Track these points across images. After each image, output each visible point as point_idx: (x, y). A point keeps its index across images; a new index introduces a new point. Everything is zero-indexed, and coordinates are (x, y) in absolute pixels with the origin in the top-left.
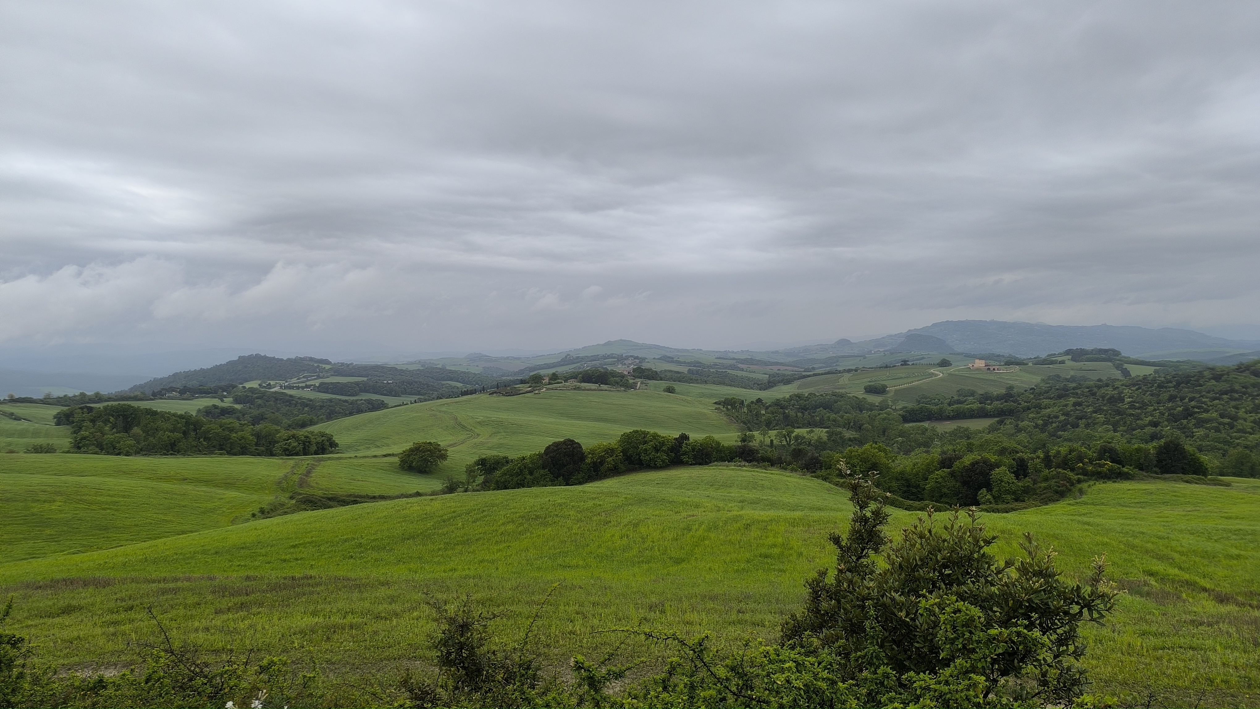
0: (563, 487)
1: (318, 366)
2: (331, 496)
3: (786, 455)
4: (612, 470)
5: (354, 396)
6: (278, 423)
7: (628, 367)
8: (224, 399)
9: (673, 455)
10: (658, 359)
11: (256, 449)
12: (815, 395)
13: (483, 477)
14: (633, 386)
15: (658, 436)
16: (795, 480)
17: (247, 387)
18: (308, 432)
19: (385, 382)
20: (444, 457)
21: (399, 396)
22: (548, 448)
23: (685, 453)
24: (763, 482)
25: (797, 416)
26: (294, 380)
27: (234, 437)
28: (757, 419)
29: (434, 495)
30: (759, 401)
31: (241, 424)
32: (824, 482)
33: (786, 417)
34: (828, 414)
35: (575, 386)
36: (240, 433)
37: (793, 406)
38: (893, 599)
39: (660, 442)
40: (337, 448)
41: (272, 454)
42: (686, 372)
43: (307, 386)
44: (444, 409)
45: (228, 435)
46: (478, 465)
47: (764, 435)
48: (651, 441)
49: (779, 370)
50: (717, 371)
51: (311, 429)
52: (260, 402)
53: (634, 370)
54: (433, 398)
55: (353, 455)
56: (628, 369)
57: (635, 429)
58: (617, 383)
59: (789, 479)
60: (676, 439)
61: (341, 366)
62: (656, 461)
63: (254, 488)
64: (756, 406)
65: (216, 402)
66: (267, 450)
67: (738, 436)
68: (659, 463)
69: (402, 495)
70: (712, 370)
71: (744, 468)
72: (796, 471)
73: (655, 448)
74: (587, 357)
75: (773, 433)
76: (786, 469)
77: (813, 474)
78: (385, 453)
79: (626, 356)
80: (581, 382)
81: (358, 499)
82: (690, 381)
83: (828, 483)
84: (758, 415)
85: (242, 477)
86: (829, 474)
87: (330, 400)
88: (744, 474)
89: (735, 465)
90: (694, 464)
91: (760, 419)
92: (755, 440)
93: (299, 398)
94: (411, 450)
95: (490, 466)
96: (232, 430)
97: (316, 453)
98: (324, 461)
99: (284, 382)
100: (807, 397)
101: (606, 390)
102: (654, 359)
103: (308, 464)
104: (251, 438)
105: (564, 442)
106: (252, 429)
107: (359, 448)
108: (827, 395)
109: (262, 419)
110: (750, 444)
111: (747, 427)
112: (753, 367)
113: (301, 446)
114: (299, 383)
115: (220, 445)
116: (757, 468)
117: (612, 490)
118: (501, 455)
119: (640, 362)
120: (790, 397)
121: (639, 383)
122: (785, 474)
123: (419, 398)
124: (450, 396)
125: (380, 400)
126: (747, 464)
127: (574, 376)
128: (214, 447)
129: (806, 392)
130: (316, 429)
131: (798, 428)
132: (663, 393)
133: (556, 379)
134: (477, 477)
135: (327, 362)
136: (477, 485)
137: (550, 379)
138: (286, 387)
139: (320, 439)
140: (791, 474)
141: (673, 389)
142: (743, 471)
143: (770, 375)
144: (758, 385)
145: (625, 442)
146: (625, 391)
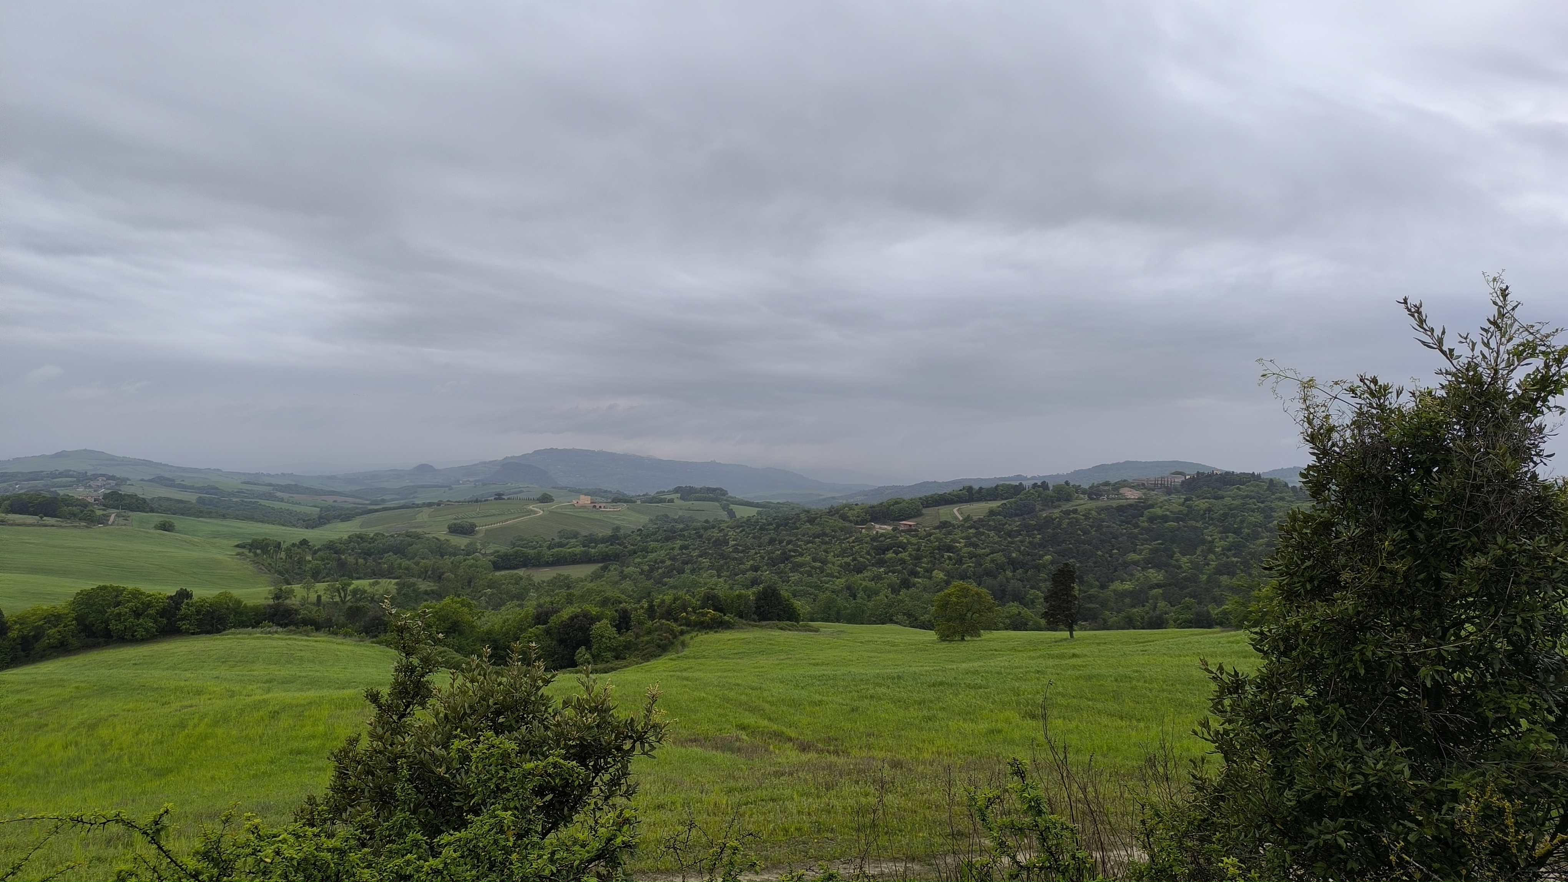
3: (339, 616)
4: (56, 647)
7: (95, 491)
9: (165, 621)
10: (149, 481)
12: (384, 535)
14: (103, 520)
15: (142, 594)
16: (349, 648)
23: (185, 618)
24: (303, 654)
25: (357, 563)
28: (300, 568)
30: (304, 542)
33: (342, 564)
34: (399, 561)
37: (353, 551)
38: (432, 755)
39: (143, 603)
42: (194, 502)
47: (308, 589)
48: (128, 601)
49: (335, 501)
50: (243, 501)
53: (106, 496)
56: (95, 494)
57: (102, 584)
58: (74, 515)
59: (340, 647)
60: (171, 598)
62: (136, 631)
64: (299, 550)
67: (270, 592)
68: (140, 633)
70: (234, 500)
71: (276, 636)
72: (351, 636)
73: (134, 612)
74: (21, 473)
75: (321, 587)
76: (336, 634)
77: (375, 639)
79: (92, 475)
82: (199, 514)
84: (301, 562)
88: (275, 643)
89: (262, 633)
90: (198, 633)
91: (304, 568)
92: (295, 596)
100: (372, 539)
101: (53, 526)
102: (142, 480)
108: (399, 535)
110: (288, 602)
111: (284, 579)
112: (297, 497)
116: (296, 633)
117: (53, 677)
119: (116, 484)
120: (349, 537)
121: (113, 516)
122: (335, 640)
126: (280, 629)
129: (371, 532)
131: (358, 578)
132: (153, 531)
140: (344, 641)
141: (170, 526)
142: (273, 639)
143: (322, 508)
144: (304, 521)
145: (82, 604)
146: (87, 527)
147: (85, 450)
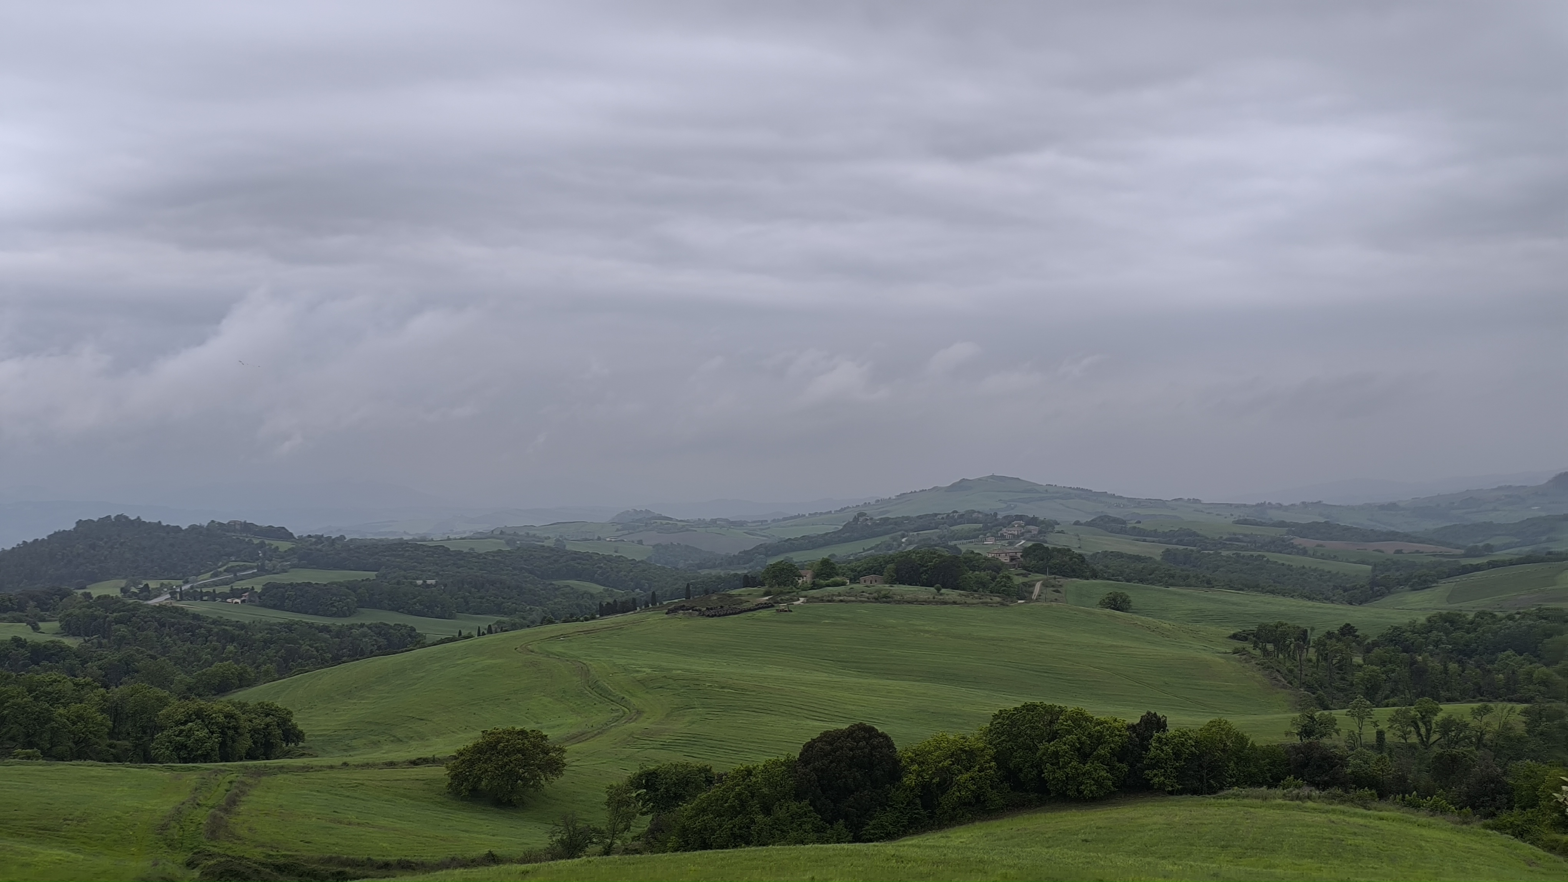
0: (845, 846)
1: (262, 545)
2: (282, 861)
3: (1419, 771)
4: (970, 804)
5: (345, 616)
6: (164, 682)
7: (1010, 544)
8: (41, 624)
9: (1125, 767)
10: (1089, 524)
11: (110, 746)
12: (1494, 616)
13: (650, 817)
14: (1024, 593)
15: (1088, 719)
16: (1442, 835)
17: (95, 596)
18: (234, 705)
19: (420, 582)
20: (555, 767)
21: (451, 617)
22: (809, 747)
23: (1156, 764)
24: (1358, 840)
25: (1446, 670)
26: (205, 578)
27: (60, 715)
28: (1343, 679)
29: (529, 862)
30: (1348, 630)
31: (76, 684)
32: (1517, 842)
33: (1418, 673)
34: (1527, 667)
35: (879, 591)
36: (74, 707)
37: (1436, 646)
39: (1090, 736)
40: (301, 744)
41: (147, 758)
42: (1158, 559)
43: (235, 593)
44: (558, 648)
45: (47, 710)
46: (638, 788)
47: (1361, 718)
48: (1069, 732)
49: (1398, 552)
50: (1238, 555)
51: (239, 696)
52: (123, 630)
53: (1026, 552)
54: (533, 622)
55: (337, 761)
56: (1010, 549)
57: (1029, 701)
58: (984, 585)
59: (1425, 832)
60: (1132, 728)
61: (316, 543)
62: (1082, 783)
63: (103, 839)
64: (1340, 645)
65: (22, 631)
66: (136, 746)
67: (1294, 722)
68: (1090, 786)
69: (453, 859)
70: (1224, 553)
71: (1309, 804)
72: (1443, 811)
73: (1078, 750)
74: (908, 518)
75: (1383, 714)
76: (1417, 807)
77: (1489, 821)
78: (414, 756)
79: (1006, 517)
80: (892, 582)
81: (348, 869)
82: (1169, 579)
83: (1528, 845)
84: (1343, 667)
85: (77, 813)
86: (1531, 821)
87: (289, 627)
88: (1308, 818)
89: (1284, 796)
90: (1180, 792)
91: (1349, 677)
92: (1337, 732)
93: (214, 622)
94: (478, 749)
95: (667, 791)
96: (56, 699)
97: (250, 756)
98: (269, 775)
99: (180, 582)
100: (1472, 623)
101: (955, 603)
102: (1077, 523)
103: (231, 782)
104: (100, 718)
105: (850, 733)
106: (103, 696)
107: (354, 743)
108: (1524, 616)
109: (127, 673)
110: (1325, 741)
111: (1318, 698)
112: (1331, 545)
113: (216, 738)
114: (215, 584)
115: (28, 735)
116: (1343, 802)
117: (969, 854)
118: (696, 762)
119: (1040, 532)
120: (1429, 620)
121: (1038, 586)
122: (1413, 818)
123: (498, 622)
124: (572, 616)
125: (406, 626)
126: (1316, 793)
127: (874, 568)
128: (13, 739)
129: (1469, 609)
130: (251, 696)
131: (1449, 700)
132: (1098, 610)
133: (829, 576)
134: (634, 816)
135: (282, 534)
136: (633, 839)
137: (817, 575)
138: (184, 596)
139: (260, 722)
140: (1432, 820)
141: (1124, 601)
142: (1305, 810)
143: (1375, 566)
144: (1345, 590)
145: (1003, 734)
146: (1002, 604)
147: (993, 477)
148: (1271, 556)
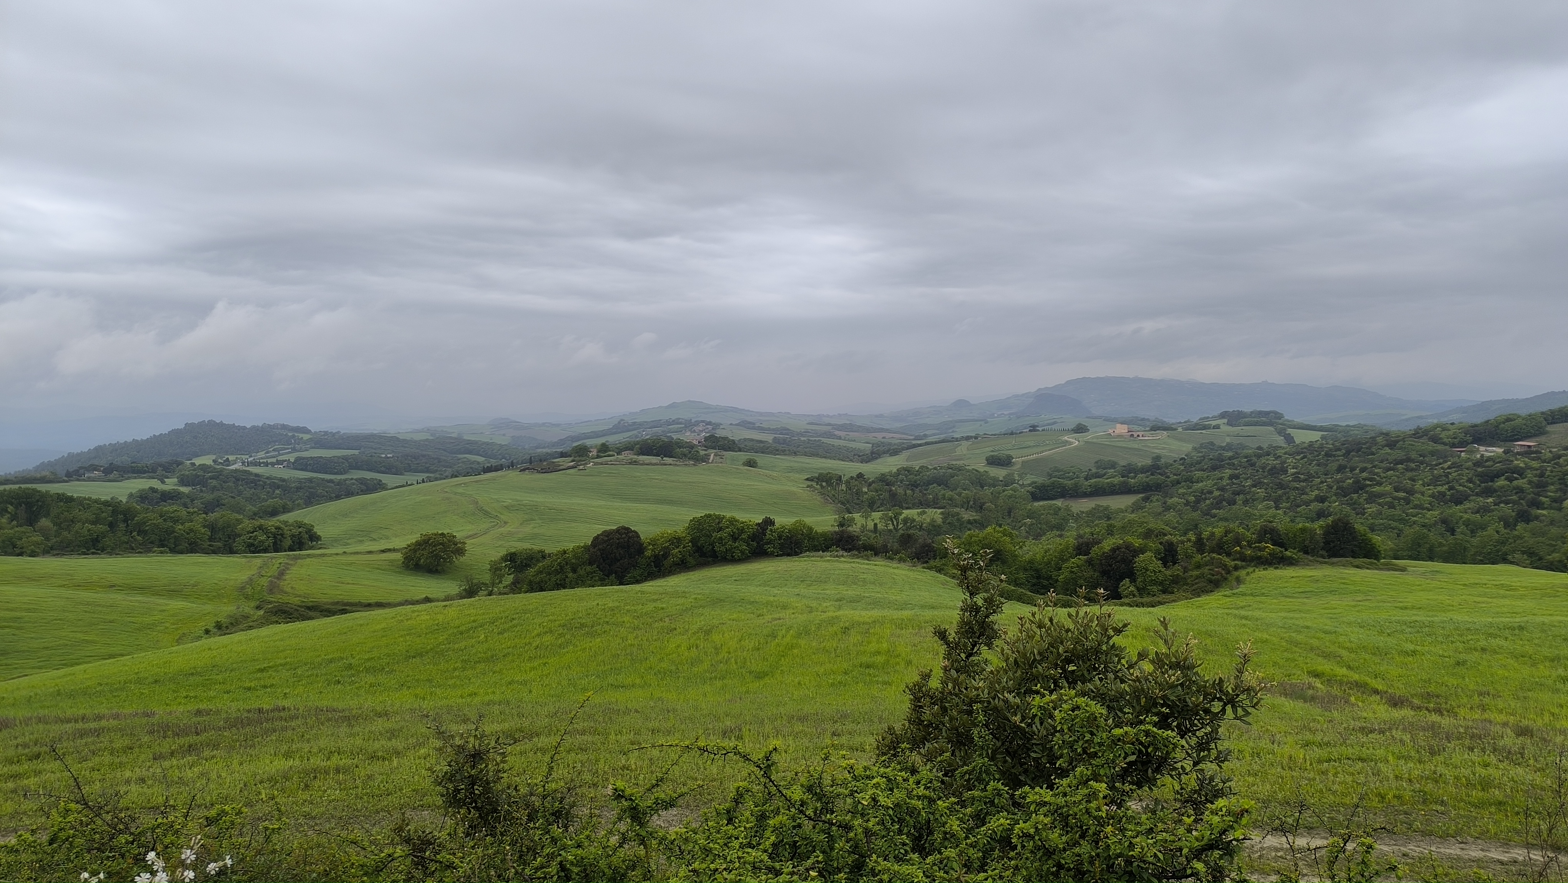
0: (615, 587)
1: (294, 436)
2: (311, 604)
3: (893, 542)
4: (679, 564)
5: (342, 474)
6: (240, 511)
7: (698, 435)
8: (166, 480)
9: (755, 544)
10: (736, 425)
11: (210, 545)
12: (928, 468)
13: (512, 576)
14: (705, 459)
15: (736, 521)
16: (904, 572)
17: (197, 465)
18: (280, 522)
19: (383, 456)
20: (461, 552)
21: (401, 474)
22: (596, 539)
23: (769, 542)
24: (865, 576)
25: (906, 494)
26: (261, 454)
27: (180, 529)
28: (858, 499)
29: (448, 601)
30: (860, 476)
31: (188, 513)
32: (938, 575)
33: (893, 495)
34: (943, 492)
35: (631, 459)
36: (187, 525)
37: (901, 482)
39: (738, 529)
40: (319, 542)
41: (231, 551)
42: (771, 441)
43: (279, 462)
44: (460, 490)
45: (172, 526)
46: (506, 561)
47: (866, 518)
48: (727, 527)
49: (884, 438)
50: (809, 440)
51: (284, 517)
52: (214, 483)
53: (706, 439)
54: (447, 477)
55: (340, 551)
56: (698, 438)
57: (708, 513)
58: (685, 455)
59: (896, 571)
60: (758, 524)
61: (324, 435)
62: (734, 553)
63: (207, 595)
64: (857, 483)
65: (155, 484)
66: (225, 545)
67: (835, 520)
68: (738, 554)
69: (406, 601)
70: (802, 439)
71: (842, 559)
72: (904, 561)
73: (732, 536)
74: (646, 422)
75: (876, 515)
76: (892, 559)
77: (925, 565)
78: (383, 547)
79: (696, 421)
80: (639, 454)
81: (347, 608)
82: (776, 452)
83: (942, 576)
84: (859, 493)
85: (192, 582)
86: (944, 565)
87: (310, 480)
88: (842, 566)
89: (831, 556)
90: (781, 555)
91: (861, 498)
92: (855, 524)
93: (268, 478)
94: (418, 544)
95: (522, 562)
96: (176, 521)
97: (291, 549)
98: (302, 559)
99: (247, 456)
100: (917, 471)
101: (670, 464)
102: (731, 424)
103: (280, 563)
104: (203, 530)
105: (618, 531)
106: (204, 518)
107: (349, 541)
108: (941, 468)
109: (218, 506)
110: (850, 529)
111: (846, 509)
112: (852, 435)
113: (271, 540)
114: (267, 458)
115: (161, 540)
116: (858, 558)
117: (678, 589)
118: (536, 548)
119: (713, 429)
120: (898, 470)
121: (712, 455)
122: (891, 565)
123: (427, 477)
124: (468, 473)
125: (376, 479)
126: (845, 554)
127: (629, 447)
128: (152, 543)
129: (916, 465)
130: (290, 517)
131: (907, 508)
132: (741, 467)
133: (605, 451)
134: (504, 576)
135: (305, 430)
136: (504, 587)
137: (599, 451)
138: (249, 464)
139: (296, 531)
140: (899, 565)
141: (754, 463)
142: (841, 562)
143: (873, 444)
144: (859, 456)
145: (695, 529)
146: (694, 465)
147: (689, 401)
148: (824, 440)
